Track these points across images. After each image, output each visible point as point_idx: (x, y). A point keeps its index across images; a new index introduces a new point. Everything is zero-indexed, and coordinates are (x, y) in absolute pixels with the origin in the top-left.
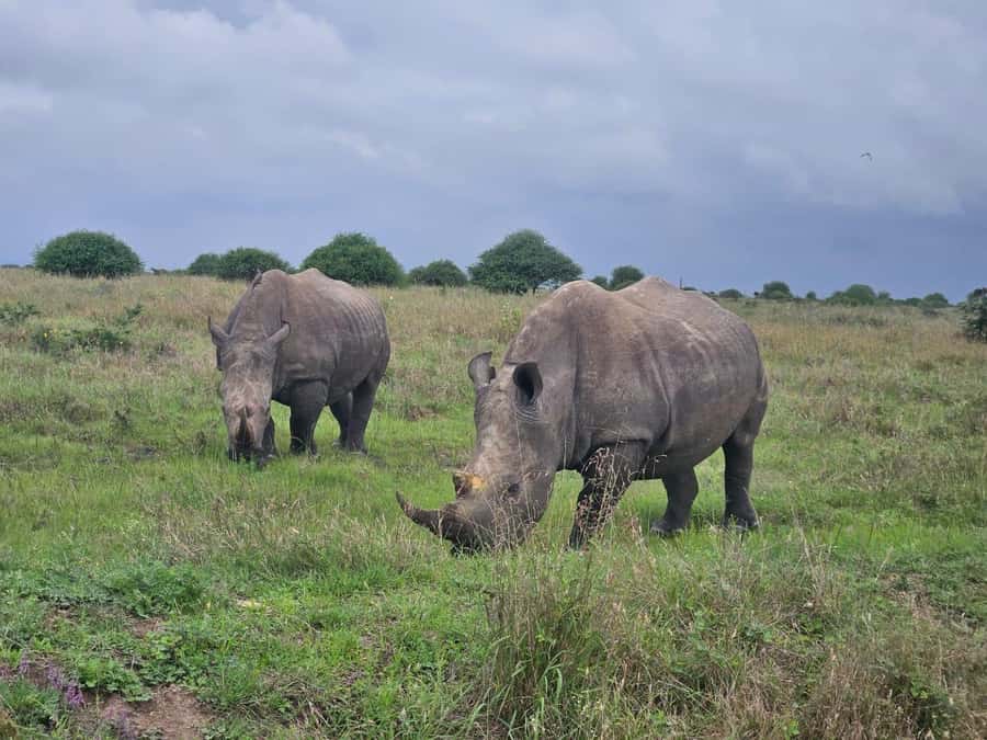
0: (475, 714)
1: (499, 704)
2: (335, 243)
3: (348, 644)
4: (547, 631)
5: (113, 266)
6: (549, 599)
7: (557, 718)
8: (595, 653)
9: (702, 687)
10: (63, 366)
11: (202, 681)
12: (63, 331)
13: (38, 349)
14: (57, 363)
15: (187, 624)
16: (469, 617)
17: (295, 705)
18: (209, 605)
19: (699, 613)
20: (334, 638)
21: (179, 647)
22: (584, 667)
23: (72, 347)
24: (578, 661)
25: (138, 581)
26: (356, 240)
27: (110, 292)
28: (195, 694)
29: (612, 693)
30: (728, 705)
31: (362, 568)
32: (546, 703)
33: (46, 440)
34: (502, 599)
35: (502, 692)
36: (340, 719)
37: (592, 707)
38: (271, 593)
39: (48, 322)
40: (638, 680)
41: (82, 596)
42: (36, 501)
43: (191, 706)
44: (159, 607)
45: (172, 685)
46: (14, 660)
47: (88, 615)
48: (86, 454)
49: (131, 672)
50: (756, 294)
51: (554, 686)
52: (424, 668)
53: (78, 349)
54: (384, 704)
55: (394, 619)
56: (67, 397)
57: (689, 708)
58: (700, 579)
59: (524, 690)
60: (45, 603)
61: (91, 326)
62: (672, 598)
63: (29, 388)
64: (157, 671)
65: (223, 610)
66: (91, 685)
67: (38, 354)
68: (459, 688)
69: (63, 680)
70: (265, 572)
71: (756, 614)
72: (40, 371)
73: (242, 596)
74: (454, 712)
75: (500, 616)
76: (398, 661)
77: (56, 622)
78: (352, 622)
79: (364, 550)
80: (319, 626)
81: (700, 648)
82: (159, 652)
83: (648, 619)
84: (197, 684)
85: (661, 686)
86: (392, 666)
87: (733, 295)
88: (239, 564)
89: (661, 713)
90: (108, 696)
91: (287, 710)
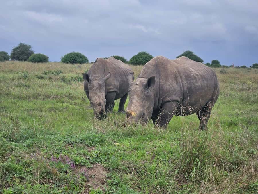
0: (176, 171)
1: (183, 169)
2: (139, 54)
3: (143, 154)
4: (196, 150)
5: (81, 61)
6: (196, 142)
7: (198, 173)
8: (208, 156)
9: (237, 165)
10: (69, 86)
11: (105, 162)
12: (69, 77)
13: (63, 82)
14: (67, 85)
15: (101, 148)
16: (175, 147)
17: (130, 169)
18: (107, 143)
19: (236, 146)
20: (139, 153)
21: (99, 154)
22: (206, 160)
23: (71, 81)
24: (204, 158)
25: (89, 138)
26: (144, 53)
27: (80, 68)
28: (104, 166)
29: (213, 167)
30: (244, 170)
31: (146, 135)
32: (195, 169)
33: (65, 104)
34: (184, 142)
35: (183, 166)
36: (141, 173)
37: (208, 170)
38: (123, 141)
39: (65, 75)
40: (220, 164)
41: (74, 141)
42: (62, 119)
43: (103, 169)
44: (94, 144)
45: (98, 164)
46: (58, 157)
47: (76, 146)
48: (75, 108)
49: (87, 160)
50: (250, 67)
51: (198, 164)
52: (163, 160)
53: (73, 82)
54: (152, 169)
55: (155, 148)
56: (70, 93)
57: (234, 171)
58: (236, 137)
59: (189, 166)
60: (65, 143)
61: (75, 76)
62: (229, 142)
63: (60, 91)
64: (94, 160)
65: (110, 145)
66: (77, 163)
67: (62, 83)
68: (172, 165)
69: (70, 162)
70: (121, 136)
71: (252, 147)
72: (63, 87)
73: (115, 142)
74: (171, 171)
75: (183, 146)
76: (156, 158)
77: (68, 147)
78: (144, 148)
79: (147, 130)
80: (135, 149)
81: (236, 155)
82: (94, 155)
83: (222, 148)
84: (104, 164)
85: (226, 165)
86: (154, 160)
87: (244, 67)
88: (114, 134)
89: (226, 172)
90: (81, 166)
91: (127, 170)
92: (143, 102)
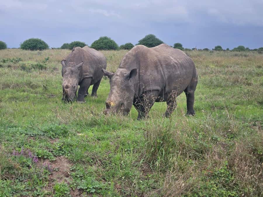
0: (141, 162)
1: (148, 159)
2: (100, 39)
3: (107, 144)
4: (160, 139)
5: (41, 47)
6: (160, 131)
7: (163, 162)
8: (173, 145)
9: (202, 153)
10: (29, 74)
11: (69, 155)
12: (29, 65)
13: (22, 69)
14: (28, 73)
15: (64, 140)
16: (139, 136)
17: (94, 160)
18: (70, 135)
19: (200, 133)
20: (103, 143)
21: (63, 146)
22: (170, 148)
23: (31, 69)
24: (168, 147)
25: (51, 129)
26: (106, 38)
27: (41, 54)
28: (67, 158)
29: (178, 155)
30: (209, 157)
31: (110, 124)
32: (160, 158)
33: (26, 93)
34: (148, 131)
35: (148, 156)
36: (106, 164)
37: (173, 159)
38: (86, 131)
39: (25, 62)
40: (184, 151)
41: (37, 133)
42: (23, 109)
43: (66, 161)
44: (57, 136)
45: (61, 156)
46: (19, 151)
47: (38, 138)
48: (36, 97)
49: (50, 153)
50: (213, 49)
51: (162, 154)
52: (128, 150)
53: (33, 69)
54: (117, 159)
55: (119, 137)
56: (30, 82)
57: (198, 159)
58: (200, 124)
59: (154, 155)
60: (27, 136)
61: (36, 63)
62: (193, 129)
63: (20, 80)
64: (57, 152)
65: (74, 136)
66: (40, 156)
67: (22, 71)
68: (137, 155)
69: (33, 156)
70: (84, 126)
71: (215, 133)
72: (23, 75)
73: (78, 132)
74: (136, 161)
75: (147, 136)
76: (120, 149)
77: (30, 140)
78: (108, 139)
79: (110, 120)
80: (99, 140)
81: (201, 143)
82: (57, 147)
83: (187, 136)
84: (68, 156)
85: (190, 153)
87: (207, 50)
88: (77, 124)
89: (191, 160)
90: (44, 159)
91: (92, 162)
92: (122, 93)
